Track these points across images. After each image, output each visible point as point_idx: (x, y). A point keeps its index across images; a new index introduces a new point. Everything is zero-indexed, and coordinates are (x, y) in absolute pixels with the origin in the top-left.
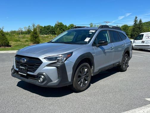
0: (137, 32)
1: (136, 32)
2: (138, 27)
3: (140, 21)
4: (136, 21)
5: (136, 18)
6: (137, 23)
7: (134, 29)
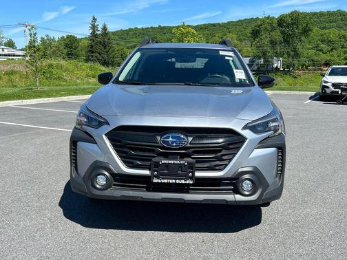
0: (100, 54)
1: (97, 55)
2: (100, 42)
3: (105, 28)
4: (94, 27)
5: (95, 19)
6: (98, 33)
7: (92, 46)
